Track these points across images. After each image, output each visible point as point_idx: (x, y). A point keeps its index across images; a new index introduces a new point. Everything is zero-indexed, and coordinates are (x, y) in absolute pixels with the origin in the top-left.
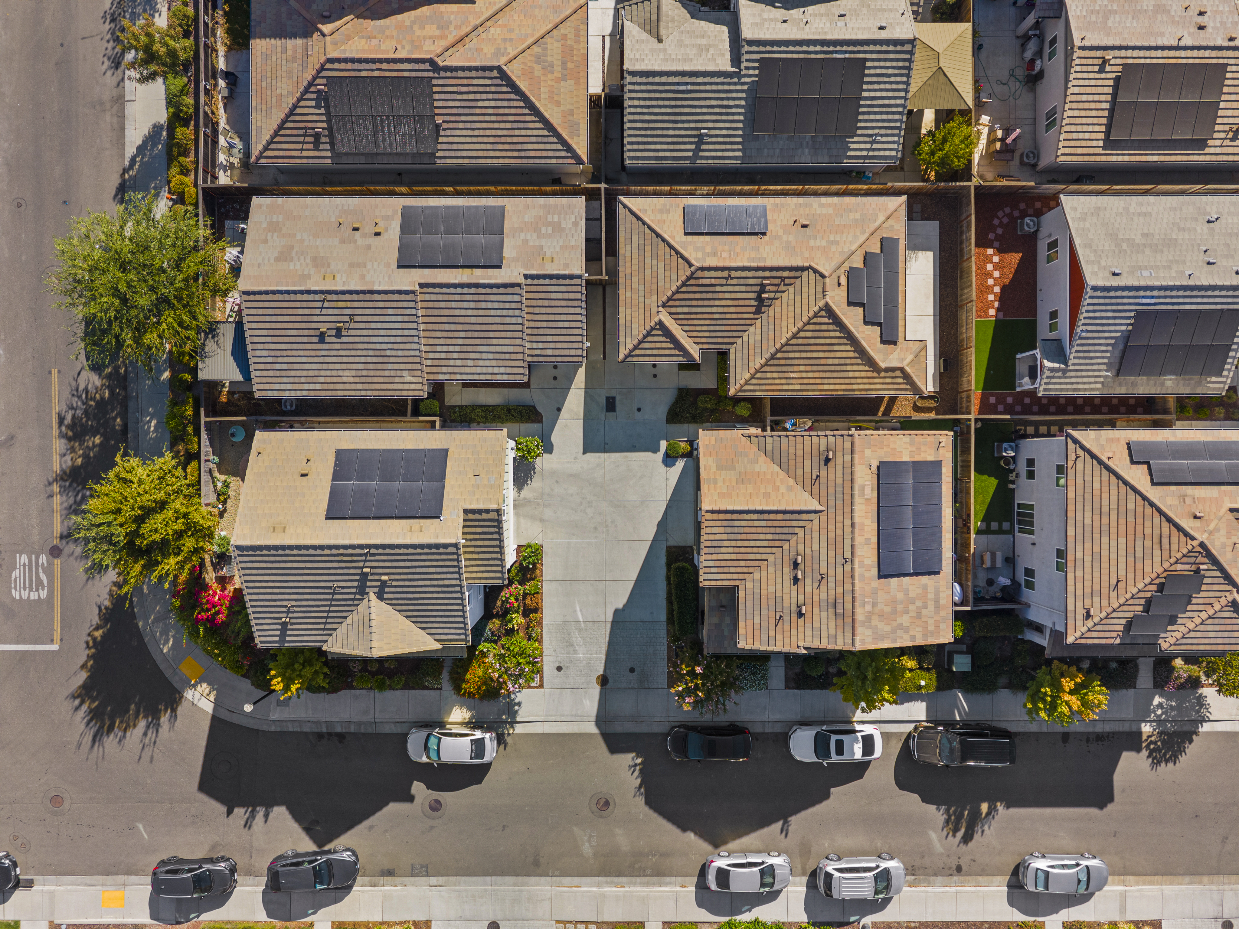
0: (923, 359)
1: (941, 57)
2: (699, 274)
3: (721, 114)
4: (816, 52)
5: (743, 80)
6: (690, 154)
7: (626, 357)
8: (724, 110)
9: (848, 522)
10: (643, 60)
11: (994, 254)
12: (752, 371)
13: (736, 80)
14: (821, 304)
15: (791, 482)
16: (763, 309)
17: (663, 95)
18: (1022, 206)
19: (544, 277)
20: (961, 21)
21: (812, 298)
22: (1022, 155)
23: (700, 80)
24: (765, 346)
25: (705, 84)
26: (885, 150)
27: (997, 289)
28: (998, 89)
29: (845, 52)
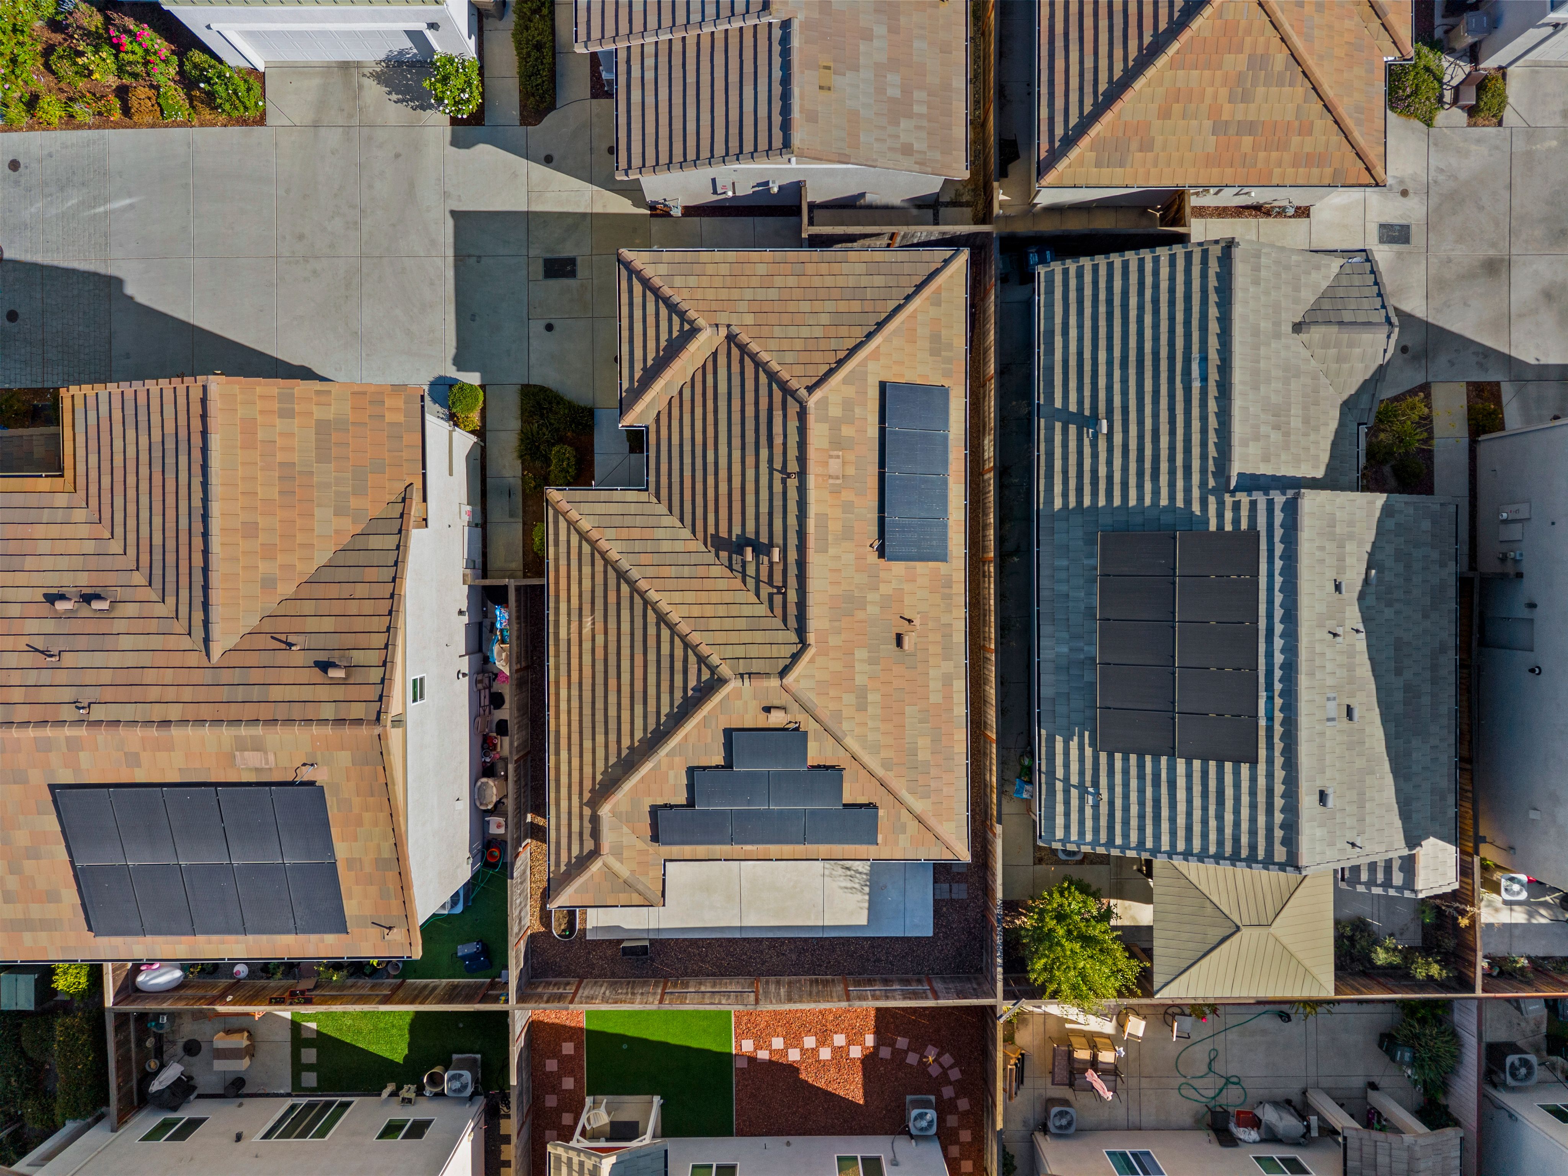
0: (623, 898)
1: (1263, 931)
2: (793, 408)
3: (1140, 459)
4: (1270, 655)
5: (1212, 499)
6: (1058, 404)
7: (627, 265)
8: (1148, 465)
9: (174, 712)
10: (1256, 282)
11: (864, 1048)
12: (594, 535)
13: (1211, 483)
14: (725, 670)
15: (287, 589)
16: (724, 554)
17: (1180, 330)
18: (963, 1104)
19: (786, 66)
20: (1337, 978)
21: (740, 651)
22: (1066, 1102)
23: (1212, 406)
24: (645, 559)
25: (1204, 419)
26: (1067, 814)
27: (794, 1055)
28: (1200, 1054)
29: (1270, 718)
